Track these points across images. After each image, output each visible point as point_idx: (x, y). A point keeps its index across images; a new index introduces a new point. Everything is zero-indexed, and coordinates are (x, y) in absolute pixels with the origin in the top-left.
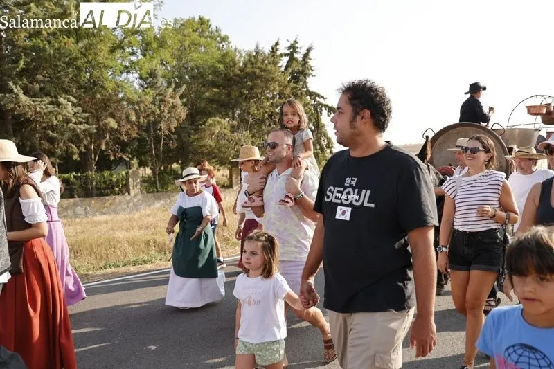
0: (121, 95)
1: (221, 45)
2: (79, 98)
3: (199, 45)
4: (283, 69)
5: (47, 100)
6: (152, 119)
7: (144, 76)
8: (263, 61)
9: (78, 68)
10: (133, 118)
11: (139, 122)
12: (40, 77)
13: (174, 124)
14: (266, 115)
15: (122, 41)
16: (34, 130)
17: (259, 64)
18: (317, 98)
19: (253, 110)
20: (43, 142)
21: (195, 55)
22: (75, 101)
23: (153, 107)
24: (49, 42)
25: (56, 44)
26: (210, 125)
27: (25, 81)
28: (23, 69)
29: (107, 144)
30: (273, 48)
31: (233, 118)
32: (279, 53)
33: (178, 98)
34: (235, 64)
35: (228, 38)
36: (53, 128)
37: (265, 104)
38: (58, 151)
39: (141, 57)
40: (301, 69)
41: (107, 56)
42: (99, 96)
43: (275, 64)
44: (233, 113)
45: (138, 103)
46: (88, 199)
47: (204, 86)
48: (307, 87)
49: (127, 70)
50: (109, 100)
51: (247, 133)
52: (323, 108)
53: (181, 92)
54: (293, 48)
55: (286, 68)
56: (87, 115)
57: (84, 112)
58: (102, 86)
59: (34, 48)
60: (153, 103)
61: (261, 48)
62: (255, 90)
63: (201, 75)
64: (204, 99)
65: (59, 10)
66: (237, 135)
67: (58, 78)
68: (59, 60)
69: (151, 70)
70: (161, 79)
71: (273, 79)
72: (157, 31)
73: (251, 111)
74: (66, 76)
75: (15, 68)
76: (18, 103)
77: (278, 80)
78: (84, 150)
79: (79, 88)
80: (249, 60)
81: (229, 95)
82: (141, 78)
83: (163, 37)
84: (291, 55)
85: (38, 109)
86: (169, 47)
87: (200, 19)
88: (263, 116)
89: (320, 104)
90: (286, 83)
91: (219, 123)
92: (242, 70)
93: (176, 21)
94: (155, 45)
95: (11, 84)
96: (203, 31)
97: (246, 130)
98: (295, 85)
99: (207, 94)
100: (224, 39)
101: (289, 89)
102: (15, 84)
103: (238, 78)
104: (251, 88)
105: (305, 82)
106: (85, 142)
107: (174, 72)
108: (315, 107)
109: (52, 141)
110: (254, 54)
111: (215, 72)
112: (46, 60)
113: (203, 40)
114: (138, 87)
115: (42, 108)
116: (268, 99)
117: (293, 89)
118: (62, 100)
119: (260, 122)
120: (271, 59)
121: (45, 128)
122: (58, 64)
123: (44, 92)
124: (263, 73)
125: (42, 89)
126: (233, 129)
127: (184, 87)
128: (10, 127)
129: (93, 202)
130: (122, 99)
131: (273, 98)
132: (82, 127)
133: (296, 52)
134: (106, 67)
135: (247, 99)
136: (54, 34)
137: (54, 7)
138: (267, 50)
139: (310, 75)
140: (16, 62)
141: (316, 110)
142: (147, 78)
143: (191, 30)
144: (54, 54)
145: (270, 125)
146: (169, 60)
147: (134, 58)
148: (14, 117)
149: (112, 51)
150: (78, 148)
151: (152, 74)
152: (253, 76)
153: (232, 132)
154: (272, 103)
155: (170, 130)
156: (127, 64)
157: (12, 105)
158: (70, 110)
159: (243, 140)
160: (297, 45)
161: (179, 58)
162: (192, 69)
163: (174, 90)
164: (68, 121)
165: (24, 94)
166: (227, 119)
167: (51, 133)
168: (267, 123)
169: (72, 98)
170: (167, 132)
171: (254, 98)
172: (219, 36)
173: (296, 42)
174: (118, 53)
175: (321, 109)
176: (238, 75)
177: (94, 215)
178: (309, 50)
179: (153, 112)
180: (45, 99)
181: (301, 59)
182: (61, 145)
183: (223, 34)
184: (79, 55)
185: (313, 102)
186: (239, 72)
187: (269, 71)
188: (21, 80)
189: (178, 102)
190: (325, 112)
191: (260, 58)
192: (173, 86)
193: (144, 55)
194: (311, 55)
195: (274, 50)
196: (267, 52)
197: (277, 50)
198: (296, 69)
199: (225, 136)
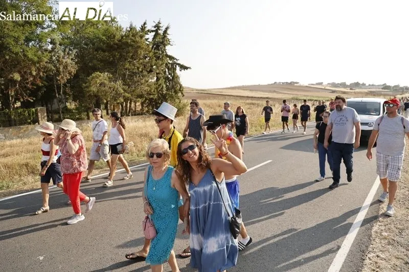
4: (150, 40)
8: (134, 34)
17: (131, 37)
18: (173, 59)
30: (142, 27)
32: (147, 29)
40: (161, 40)
52: (177, 66)
55: (153, 40)
61: (134, 26)
63: (92, 43)
70: (59, 46)
84: (156, 31)
89: (176, 63)
103: (116, 46)
105: (165, 50)
108: (172, 64)
110: (129, 29)
111: (101, 41)
133: (160, 30)
138: (138, 27)
152: (126, 45)
160: (160, 25)
173: (159, 23)
175: (176, 66)
176: (117, 44)
178: (167, 28)
181: (162, 34)
186: (117, 42)
190: (178, 68)
194: (168, 32)
195: (143, 28)
196: (138, 29)
197: (145, 28)
198: (158, 41)
199: (105, 84)
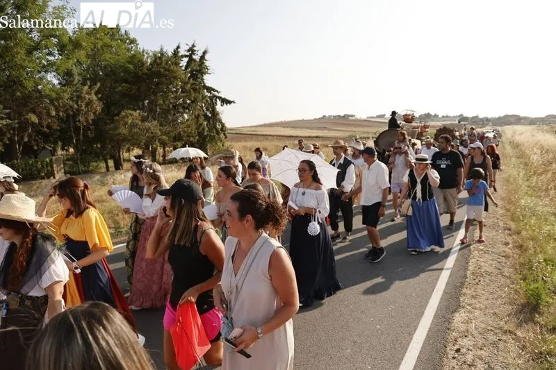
1: (130, 46)
3: (111, 46)
4: (183, 68)
6: (71, 113)
10: (54, 113)
11: (59, 115)
13: (91, 117)
14: (171, 106)
15: (38, 44)
17: (163, 65)
18: (212, 91)
19: (160, 102)
23: (71, 103)
26: (124, 117)
29: (30, 136)
30: (174, 51)
31: (143, 110)
32: (180, 54)
33: (93, 94)
34: (143, 64)
35: (136, 41)
37: (170, 97)
40: (198, 68)
41: (24, 57)
42: (19, 94)
43: (177, 64)
44: (143, 106)
45: (58, 99)
47: (117, 82)
48: (204, 83)
49: (45, 69)
50: (28, 97)
51: (155, 123)
52: (218, 100)
53: (96, 89)
54: (192, 50)
55: (187, 67)
56: (7, 111)
57: (4, 108)
58: (21, 85)
60: (71, 99)
61: (164, 50)
62: (161, 86)
63: (113, 72)
64: (117, 93)
66: (147, 124)
69: (68, 70)
70: (77, 78)
71: (175, 78)
72: (71, 34)
73: (158, 103)
77: (180, 78)
78: (7, 142)
80: (155, 61)
81: (139, 89)
83: (77, 39)
86: (84, 48)
88: (169, 106)
89: (215, 96)
90: (187, 80)
91: (131, 115)
92: (149, 70)
94: (70, 47)
96: (113, 34)
97: (155, 120)
98: (194, 82)
99: (120, 89)
100: (133, 41)
101: (189, 85)
103: (145, 76)
104: (158, 84)
105: (202, 80)
107: (89, 70)
108: (211, 98)
110: (159, 55)
111: (126, 70)
113: (114, 43)
114: (56, 84)
116: (172, 92)
117: (193, 84)
119: (166, 112)
120: (174, 60)
124: (167, 72)
126: (143, 120)
127: (99, 85)
131: (176, 92)
132: (4, 122)
133: (194, 54)
135: (155, 93)
138: (170, 52)
139: (205, 73)
141: (212, 101)
143: (103, 34)
145: (175, 114)
146: (84, 60)
147: (51, 58)
149: (29, 53)
152: (159, 75)
153: (143, 122)
154: (176, 96)
155: (87, 121)
156: (45, 63)
159: (152, 128)
160: (195, 48)
161: (93, 58)
162: (105, 67)
163: (90, 87)
166: (138, 111)
168: (172, 112)
170: (85, 124)
171: (160, 92)
172: (128, 38)
173: (193, 46)
174: (37, 54)
175: (216, 100)
176: (146, 74)
178: (205, 53)
179: (71, 107)
181: (198, 60)
183: (132, 36)
185: (209, 95)
186: (146, 71)
187: (172, 70)
189: (94, 98)
190: (219, 102)
191: (164, 59)
192: (89, 83)
193: (61, 55)
194: (207, 57)
195: (176, 52)
196: (170, 54)
197: (178, 52)
198: (195, 68)
199: (137, 125)
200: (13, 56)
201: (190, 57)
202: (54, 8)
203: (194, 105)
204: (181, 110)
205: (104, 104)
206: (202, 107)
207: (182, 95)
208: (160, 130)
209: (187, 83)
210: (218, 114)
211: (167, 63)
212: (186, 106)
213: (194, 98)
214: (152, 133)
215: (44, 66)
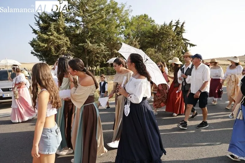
0: (118, 42)
1: (152, 23)
2: (106, 43)
3: (144, 24)
4: (173, 31)
5: (96, 45)
7: (126, 35)
8: (167, 28)
9: (106, 34)
12: (95, 37)
14: (167, 47)
15: (119, 24)
16: (93, 54)
17: (165, 29)
18: (186, 41)
19: (163, 45)
20: (95, 58)
21: (143, 27)
22: (105, 44)
24: (97, 26)
25: (99, 27)
26: (148, 51)
27: (90, 39)
28: (90, 35)
30: (170, 23)
31: (156, 48)
32: (172, 25)
34: (156, 30)
35: (154, 21)
36: (98, 53)
37: (167, 43)
38: (99, 60)
39: (125, 29)
40: (180, 30)
41: (114, 29)
42: (112, 42)
43: (171, 29)
44: (156, 47)
46: (108, 76)
47: (145, 38)
48: (182, 37)
49: (121, 33)
50: (115, 44)
51: (160, 54)
52: (188, 44)
53: (138, 40)
55: (175, 30)
56: (108, 49)
57: (107, 48)
58: (113, 39)
59: (93, 29)
61: (166, 23)
62: (164, 39)
63: (145, 34)
64: (145, 42)
65: (100, 16)
66: (157, 54)
67: (100, 37)
68: (100, 32)
69: (128, 33)
70: (131, 36)
71: (170, 34)
72: (130, 20)
73: (162, 46)
74: (102, 37)
75: (88, 35)
76: (88, 46)
77: (172, 35)
79: (106, 40)
80: (162, 28)
81: (154, 40)
82: (125, 36)
83: (132, 22)
85: (94, 47)
86: (134, 25)
87: (145, 15)
88: (166, 47)
90: (175, 35)
91: (151, 50)
92: (159, 32)
93: (137, 16)
94: (129, 25)
95: (87, 40)
96: (145, 19)
97: (160, 52)
98: (178, 36)
99: (147, 40)
100: (153, 21)
101: (176, 38)
102: (88, 40)
103: (157, 35)
104: (162, 38)
105: (182, 35)
106: (108, 58)
107: (135, 33)
108: (185, 44)
109: (98, 57)
110: (163, 25)
111: (150, 32)
112: (96, 32)
113: (145, 22)
114: (124, 39)
115: (95, 47)
116: (168, 41)
117: (177, 37)
118: (101, 44)
119: (165, 50)
120: (169, 27)
121: (96, 53)
122: (100, 33)
123: (96, 42)
124: (166, 33)
125: (95, 41)
126: (156, 52)
127: (139, 38)
128: (86, 53)
129: (110, 77)
130: (119, 43)
131: (170, 41)
132: (107, 53)
133: (179, 24)
134: (114, 33)
135: (161, 42)
136: (99, 23)
137: (99, 15)
138: (168, 24)
139: (183, 32)
140: (88, 33)
141: (185, 45)
142: (127, 36)
143: (141, 19)
144: (99, 30)
145: (169, 51)
146: (134, 29)
147: (123, 30)
148: (87, 50)
149: (116, 28)
150: (105, 59)
151: (129, 35)
152: (163, 34)
153: (155, 53)
154: (169, 43)
156: (121, 32)
157: (87, 47)
158: (103, 47)
159: (159, 56)
160: (179, 22)
161: (137, 28)
162: (142, 32)
163: (136, 40)
164: (102, 51)
165: (90, 43)
166: (153, 49)
167: (97, 55)
168: (167, 50)
169: (104, 44)
171: (163, 41)
172: (151, 20)
173: (178, 21)
174: (118, 28)
175: (187, 45)
176: (158, 34)
177: (110, 81)
178: (183, 23)
180: (96, 44)
181: (180, 27)
182: (100, 58)
183: (152, 19)
184: (106, 30)
185: (184, 42)
186: (158, 32)
187: (168, 32)
188: (89, 39)
189: (137, 43)
190: (189, 46)
191: (165, 27)
192: (135, 38)
193: (126, 28)
194: (184, 25)
195: (170, 24)
196: (168, 25)
197: (171, 24)
198: (178, 30)
199: (153, 54)
200: (111, 29)
201: (177, 26)
202: (125, 11)
203: (177, 46)
204: (171, 49)
205: (141, 46)
206: (181, 48)
207: (172, 42)
208: (162, 57)
209: (174, 37)
210: (188, 51)
211: (166, 29)
212: (174, 47)
213: (178, 43)
214: (159, 58)
215: (120, 33)
